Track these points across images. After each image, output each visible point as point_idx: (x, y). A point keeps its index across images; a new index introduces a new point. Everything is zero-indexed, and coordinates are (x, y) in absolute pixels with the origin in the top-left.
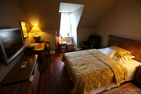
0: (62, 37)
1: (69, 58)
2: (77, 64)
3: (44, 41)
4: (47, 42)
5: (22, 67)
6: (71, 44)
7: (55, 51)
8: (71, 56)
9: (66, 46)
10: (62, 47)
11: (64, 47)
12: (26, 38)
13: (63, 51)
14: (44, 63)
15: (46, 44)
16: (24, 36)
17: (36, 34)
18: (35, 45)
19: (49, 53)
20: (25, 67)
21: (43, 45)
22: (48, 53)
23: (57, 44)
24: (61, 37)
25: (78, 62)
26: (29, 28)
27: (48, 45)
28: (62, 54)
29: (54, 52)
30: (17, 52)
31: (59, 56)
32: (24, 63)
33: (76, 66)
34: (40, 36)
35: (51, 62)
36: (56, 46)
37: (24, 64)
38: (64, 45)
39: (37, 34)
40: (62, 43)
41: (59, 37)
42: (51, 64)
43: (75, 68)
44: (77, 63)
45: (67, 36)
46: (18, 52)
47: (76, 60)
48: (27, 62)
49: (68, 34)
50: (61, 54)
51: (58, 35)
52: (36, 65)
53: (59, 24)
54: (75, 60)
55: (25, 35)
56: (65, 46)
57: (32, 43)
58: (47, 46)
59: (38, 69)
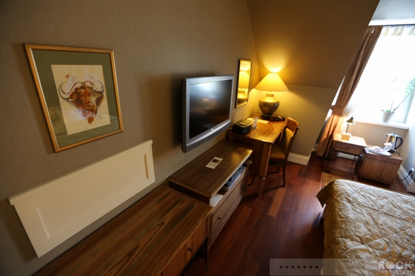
0: (352, 118)
1: (345, 202)
2: (369, 240)
3: (284, 119)
4: (291, 125)
5: (208, 166)
6: (389, 154)
7: (308, 158)
8: (361, 200)
9: (359, 156)
10: (340, 154)
11: (352, 157)
12: (241, 101)
13: (340, 166)
14: (261, 177)
15: (287, 129)
16: (239, 94)
17: (268, 95)
18: (255, 122)
19: (287, 156)
20: (214, 168)
21: (277, 128)
22: (282, 156)
23: (325, 136)
24: (349, 118)
25: (385, 235)
26: (256, 77)
27: (290, 133)
28: (329, 177)
29: (304, 160)
30: (210, 131)
31: (318, 179)
32: (216, 158)
33: (363, 247)
34: (278, 103)
35: (283, 186)
36: (318, 141)
37: (215, 161)
38: (350, 151)
39: (272, 96)
40: (343, 141)
41: (341, 119)
42: (280, 190)
43: (355, 251)
44: (375, 236)
45: (378, 120)
46: (213, 131)
47: (377, 224)
48: (221, 159)
49: (388, 115)
50: (327, 174)
51: (340, 109)
52: (239, 176)
53: (357, 70)
54: (371, 222)
55: (243, 92)
56: (355, 155)
57: (251, 117)
58: (287, 134)
59: (242, 187)
